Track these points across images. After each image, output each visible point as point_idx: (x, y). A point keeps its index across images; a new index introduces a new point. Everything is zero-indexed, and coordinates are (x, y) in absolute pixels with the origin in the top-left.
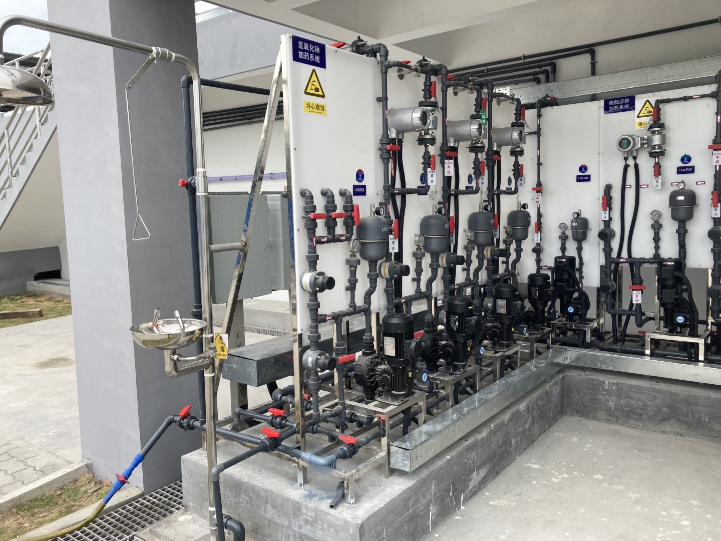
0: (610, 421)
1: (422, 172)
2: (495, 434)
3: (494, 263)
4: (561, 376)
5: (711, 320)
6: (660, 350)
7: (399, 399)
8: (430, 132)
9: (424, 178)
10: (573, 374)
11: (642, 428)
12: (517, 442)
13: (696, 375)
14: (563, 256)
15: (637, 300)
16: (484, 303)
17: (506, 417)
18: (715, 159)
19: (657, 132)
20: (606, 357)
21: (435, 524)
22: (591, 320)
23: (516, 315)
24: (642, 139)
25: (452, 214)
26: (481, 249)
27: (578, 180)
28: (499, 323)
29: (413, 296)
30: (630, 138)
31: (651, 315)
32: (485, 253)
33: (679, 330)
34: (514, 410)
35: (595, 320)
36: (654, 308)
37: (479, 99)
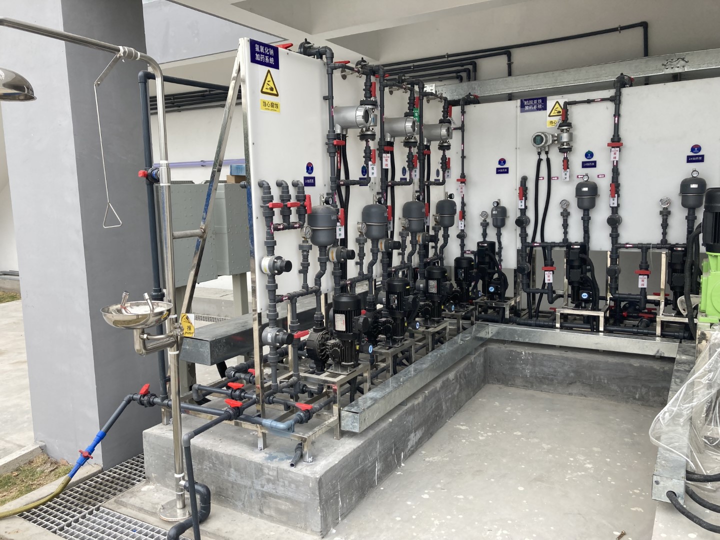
0: (526, 387)
1: (363, 164)
2: (429, 400)
3: (425, 247)
4: (483, 349)
5: (609, 296)
6: (569, 324)
7: (348, 370)
8: (371, 128)
9: (365, 171)
10: (494, 347)
11: (552, 392)
12: (447, 407)
13: (597, 344)
14: (485, 241)
15: (549, 280)
16: (417, 284)
17: (438, 384)
18: (613, 156)
19: (565, 131)
20: (523, 331)
21: (380, 479)
22: (509, 299)
23: (446, 294)
24: (553, 136)
25: (389, 204)
26: (414, 235)
27: (498, 173)
28: (431, 302)
29: (357, 278)
30: (543, 135)
31: (560, 292)
32: (417, 239)
33: (583, 305)
34: (444, 378)
35: (512, 298)
36: (563, 287)
37: (412, 98)
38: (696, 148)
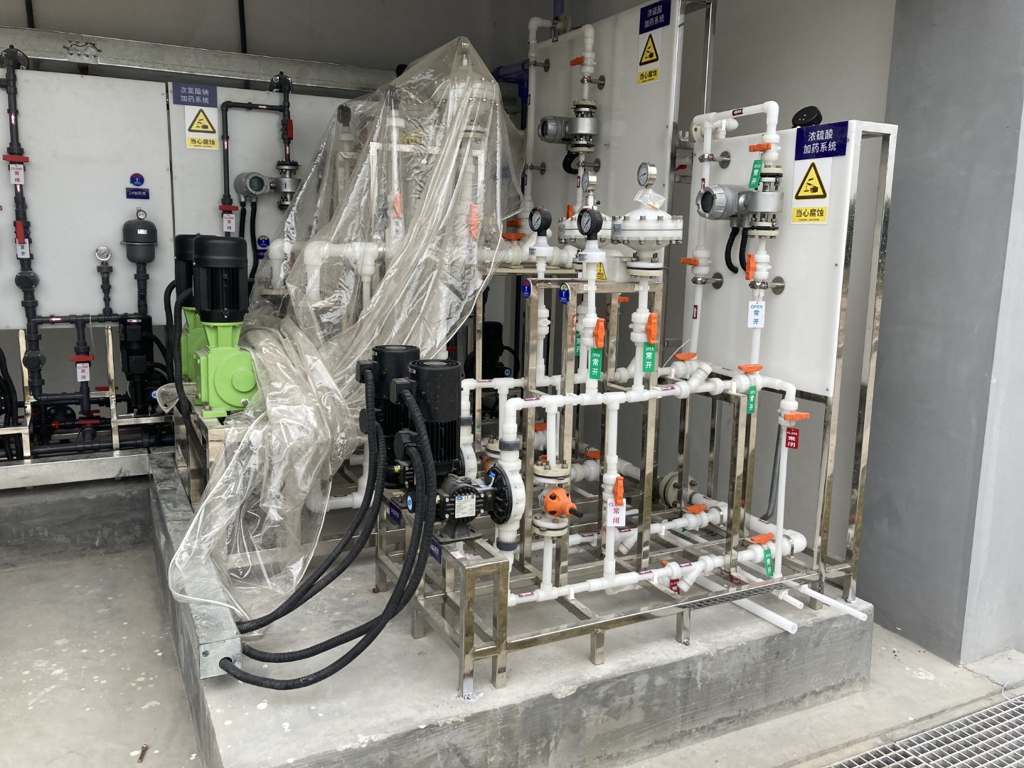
5: (29, 400)
18: (13, 176)
38: (137, 179)
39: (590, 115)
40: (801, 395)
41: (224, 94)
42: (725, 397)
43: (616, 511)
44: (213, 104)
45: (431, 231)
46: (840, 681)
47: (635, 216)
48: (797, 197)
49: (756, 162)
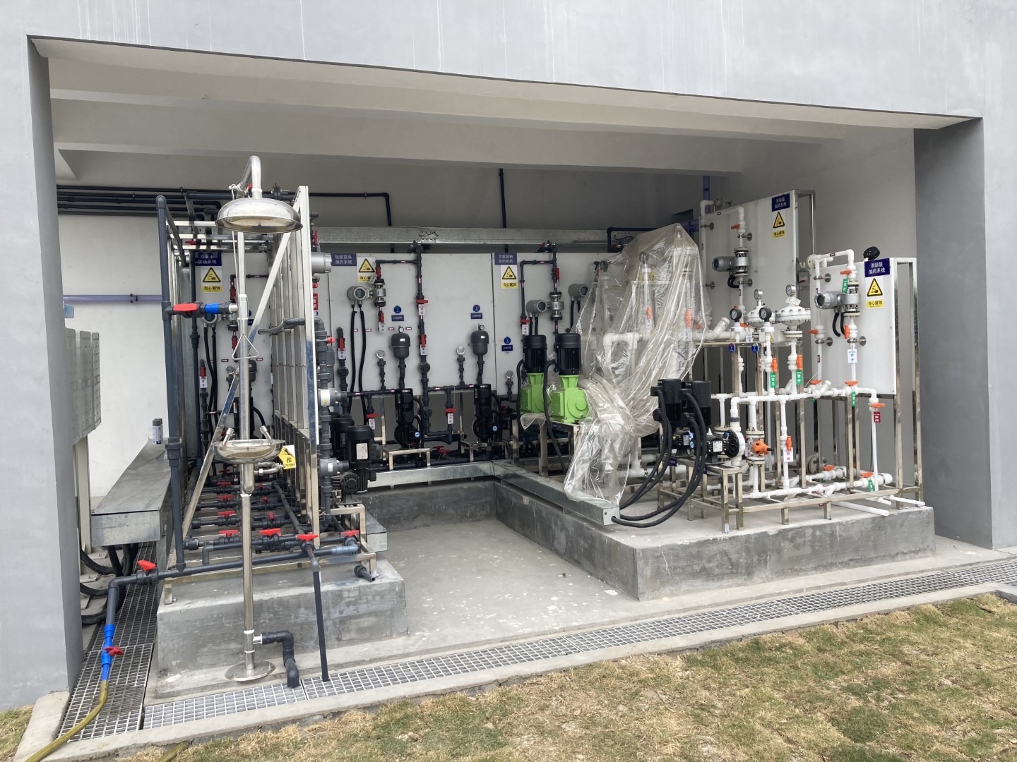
6: (401, 462)
18: (420, 311)
19: (379, 286)
24: (370, 291)
30: (364, 289)
38: (476, 308)
39: (745, 255)
40: (879, 396)
41: (521, 257)
42: (840, 398)
43: (788, 454)
44: (515, 263)
45: (668, 324)
46: (918, 549)
47: (787, 310)
48: (868, 296)
49: (844, 280)
